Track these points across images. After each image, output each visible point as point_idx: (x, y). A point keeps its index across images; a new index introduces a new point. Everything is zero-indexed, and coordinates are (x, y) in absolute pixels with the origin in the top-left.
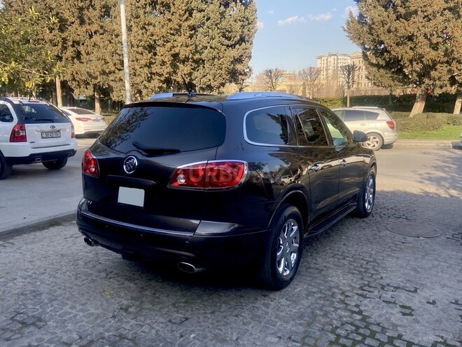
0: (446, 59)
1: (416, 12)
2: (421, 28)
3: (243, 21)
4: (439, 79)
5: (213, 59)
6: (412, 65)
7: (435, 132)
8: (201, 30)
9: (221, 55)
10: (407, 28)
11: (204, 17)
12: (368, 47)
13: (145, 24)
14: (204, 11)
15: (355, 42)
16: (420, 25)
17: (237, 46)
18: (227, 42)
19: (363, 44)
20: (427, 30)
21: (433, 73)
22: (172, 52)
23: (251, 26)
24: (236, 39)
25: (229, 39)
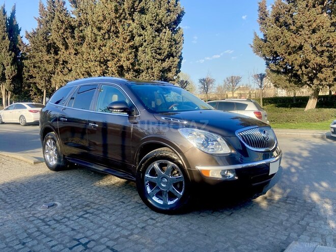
0: (330, 63)
1: (302, 27)
2: (307, 39)
3: (171, 42)
4: (325, 79)
5: (147, 69)
6: (301, 69)
7: (318, 124)
8: (140, 49)
9: (153, 66)
10: (295, 39)
11: (142, 40)
12: (269, 58)
13: (100, 46)
14: (142, 35)
15: (258, 54)
16: (306, 37)
17: (167, 60)
18: (159, 57)
19: (264, 55)
20: (313, 41)
21: (319, 75)
22: (118, 65)
23: (178, 46)
24: (165, 54)
25: (160, 54)
